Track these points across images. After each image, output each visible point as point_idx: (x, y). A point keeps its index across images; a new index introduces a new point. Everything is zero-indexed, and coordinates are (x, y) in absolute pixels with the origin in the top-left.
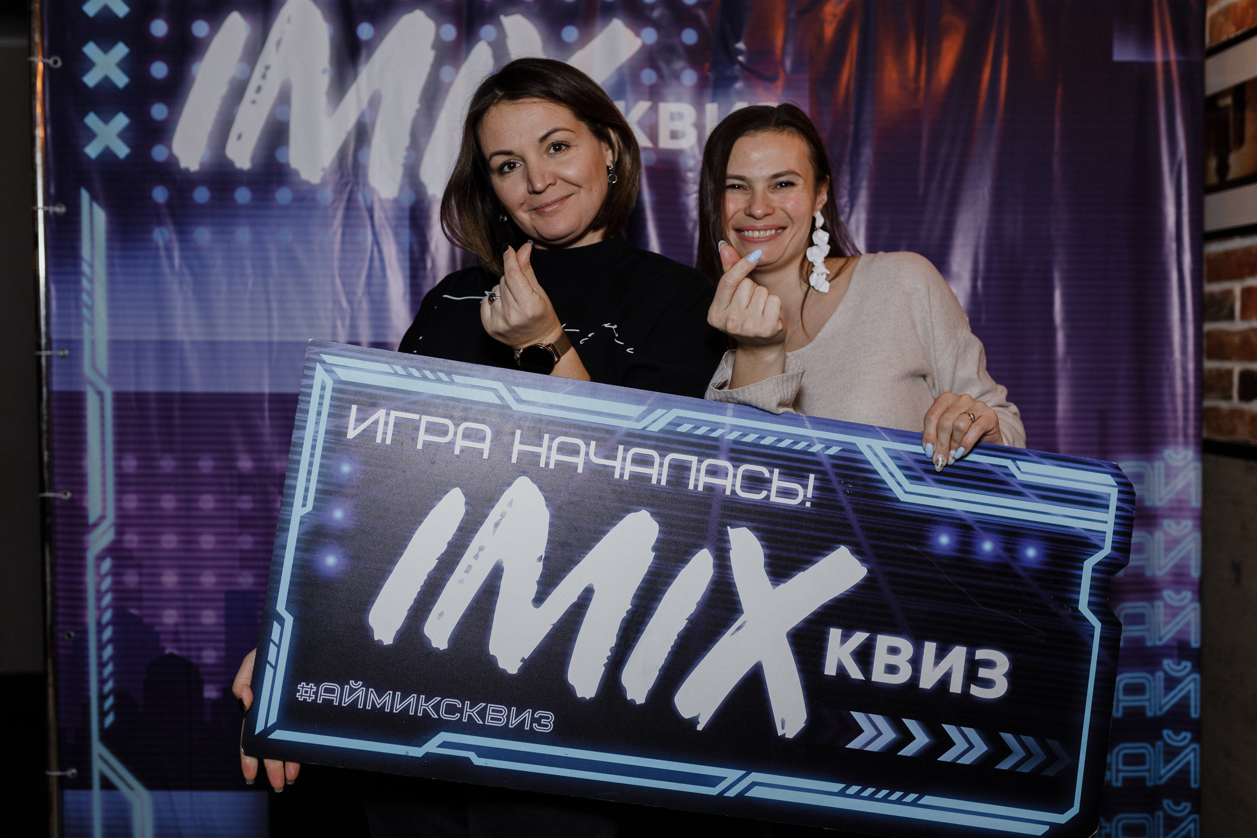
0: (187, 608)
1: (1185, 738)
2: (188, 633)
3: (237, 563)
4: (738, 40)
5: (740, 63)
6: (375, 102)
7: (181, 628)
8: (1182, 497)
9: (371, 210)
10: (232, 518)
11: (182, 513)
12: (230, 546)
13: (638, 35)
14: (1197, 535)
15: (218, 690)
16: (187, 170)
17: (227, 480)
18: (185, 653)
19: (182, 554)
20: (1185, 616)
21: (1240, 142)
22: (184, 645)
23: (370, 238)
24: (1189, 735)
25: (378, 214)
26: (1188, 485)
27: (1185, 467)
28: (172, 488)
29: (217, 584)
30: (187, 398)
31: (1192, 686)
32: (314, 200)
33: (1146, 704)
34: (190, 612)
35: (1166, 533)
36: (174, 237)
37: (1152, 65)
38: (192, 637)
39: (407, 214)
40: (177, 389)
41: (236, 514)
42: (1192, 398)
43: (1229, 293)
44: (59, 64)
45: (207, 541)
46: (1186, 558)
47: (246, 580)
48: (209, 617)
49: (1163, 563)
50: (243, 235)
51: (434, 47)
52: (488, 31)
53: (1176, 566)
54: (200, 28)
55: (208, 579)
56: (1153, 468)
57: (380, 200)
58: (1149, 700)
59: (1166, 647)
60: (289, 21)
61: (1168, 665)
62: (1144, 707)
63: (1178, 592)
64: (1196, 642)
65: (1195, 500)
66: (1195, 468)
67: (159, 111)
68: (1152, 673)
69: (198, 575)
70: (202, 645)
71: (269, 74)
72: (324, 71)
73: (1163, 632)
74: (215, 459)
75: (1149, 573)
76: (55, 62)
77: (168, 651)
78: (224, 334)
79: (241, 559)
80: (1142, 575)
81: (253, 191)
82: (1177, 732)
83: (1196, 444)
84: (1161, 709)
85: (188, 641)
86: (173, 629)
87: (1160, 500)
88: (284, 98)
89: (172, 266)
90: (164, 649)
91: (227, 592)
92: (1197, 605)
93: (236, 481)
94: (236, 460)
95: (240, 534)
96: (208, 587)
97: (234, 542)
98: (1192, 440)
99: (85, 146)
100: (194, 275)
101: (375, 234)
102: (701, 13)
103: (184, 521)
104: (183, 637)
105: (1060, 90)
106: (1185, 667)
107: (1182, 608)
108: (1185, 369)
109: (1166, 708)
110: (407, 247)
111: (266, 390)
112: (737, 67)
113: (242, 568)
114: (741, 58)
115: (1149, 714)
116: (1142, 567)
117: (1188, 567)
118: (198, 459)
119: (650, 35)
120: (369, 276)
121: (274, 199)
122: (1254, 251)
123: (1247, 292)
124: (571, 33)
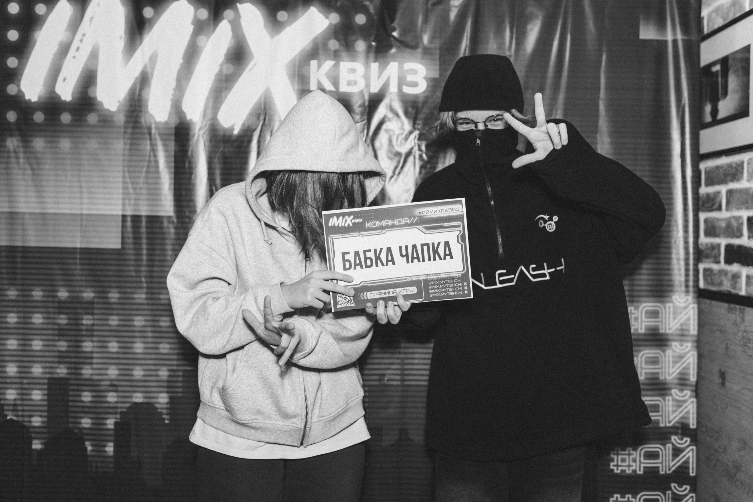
0: (22, 389)
1: (686, 489)
2: (23, 405)
3: (56, 360)
4: (392, 22)
5: (394, 37)
6: (153, 59)
7: (18, 402)
8: (685, 327)
9: (149, 128)
10: (53, 329)
11: (21, 326)
12: (52, 348)
13: (327, 17)
14: (695, 353)
15: (42, 444)
16: (30, 100)
17: (51, 305)
18: (21, 419)
19: (21, 353)
20: (686, 407)
21: (725, 94)
22: (20, 413)
23: (148, 147)
24: (688, 487)
25: (153, 131)
26: (688, 319)
27: (685, 308)
28: (15, 310)
29: (43, 373)
30: (26, 250)
31: (690, 454)
32: (112, 121)
33: (660, 465)
34: (24, 392)
35: (674, 351)
36: (20, 144)
37: (665, 42)
38: (26, 408)
39: (173, 132)
40: (19, 244)
41: (56, 327)
42: (691, 262)
43: (719, 193)
45: (37, 345)
46: (687, 368)
47: (62, 371)
48: (37, 395)
49: (671, 371)
50: (65, 144)
51: (193, 23)
52: (228, 13)
53: (680, 373)
54: (40, 9)
55: (37, 370)
56: (665, 307)
57: (156, 123)
58: (662, 463)
59: (673, 427)
60: (98, 5)
61: (675, 439)
62: (658, 467)
63: (681, 390)
64: (693, 425)
65: (693, 330)
66: (694, 308)
67: (12, 62)
68: (664, 445)
69: (31, 367)
70: (31, 413)
71: (85, 39)
72: (121, 38)
73: (671, 418)
74: (43, 291)
75: (662, 378)
77: (9, 418)
78: (51, 209)
79: (59, 357)
80: (658, 379)
81: (72, 115)
82: (681, 485)
83: (694, 292)
84: (669, 470)
85: (23, 411)
86: (13, 402)
87: (670, 329)
88: (94, 56)
89: (18, 163)
90: (6, 416)
91: (49, 379)
92: (694, 400)
93: (57, 305)
94: (57, 291)
95: (59, 340)
96: (36, 375)
97: (56, 346)
98: (691, 289)
100: (32, 169)
101: (152, 145)
102: (369, 4)
103: (22, 331)
104: (20, 408)
105: (604, 57)
106: (686, 441)
107: (684, 401)
108: (686, 242)
109: (673, 469)
110: (173, 154)
111: (78, 245)
112: (392, 39)
113: (59, 363)
114: (395, 34)
115: (661, 473)
116: (658, 373)
117: (689, 374)
118: (32, 290)
119: (335, 18)
120: (147, 172)
121: (86, 121)
122: (734, 165)
123: (730, 192)
124: (282, 15)
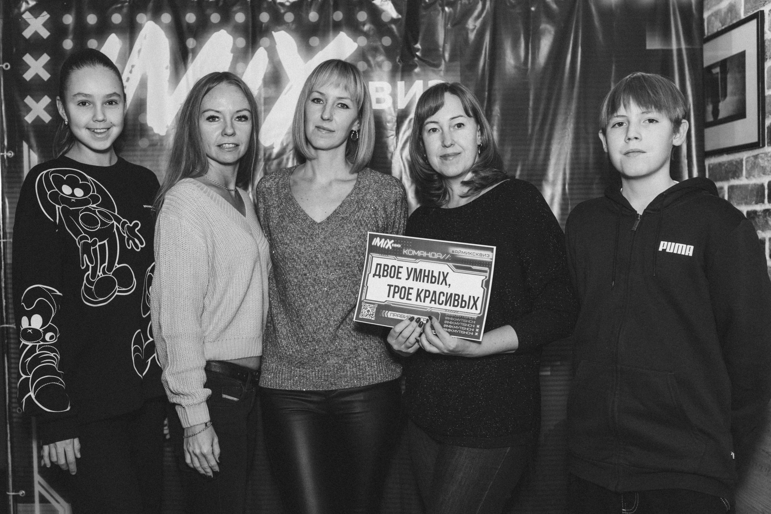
4: (416, 43)
5: (417, 56)
13: (355, 41)
21: (725, 96)
32: (162, 145)
37: (670, 51)
43: (722, 188)
44: (9, 67)
51: (232, 51)
52: (265, 41)
54: (92, 44)
60: (145, 38)
71: (134, 70)
72: (167, 68)
76: (7, 66)
88: (143, 85)
99: (25, 116)
102: (393, 27)
105: (614, 69)
112: (416, 59)
114: (418, 54)
119: (363, 41)
121: (138, 145)
122: (734, 163)
123: (731, 188)
124: (315, 41)
